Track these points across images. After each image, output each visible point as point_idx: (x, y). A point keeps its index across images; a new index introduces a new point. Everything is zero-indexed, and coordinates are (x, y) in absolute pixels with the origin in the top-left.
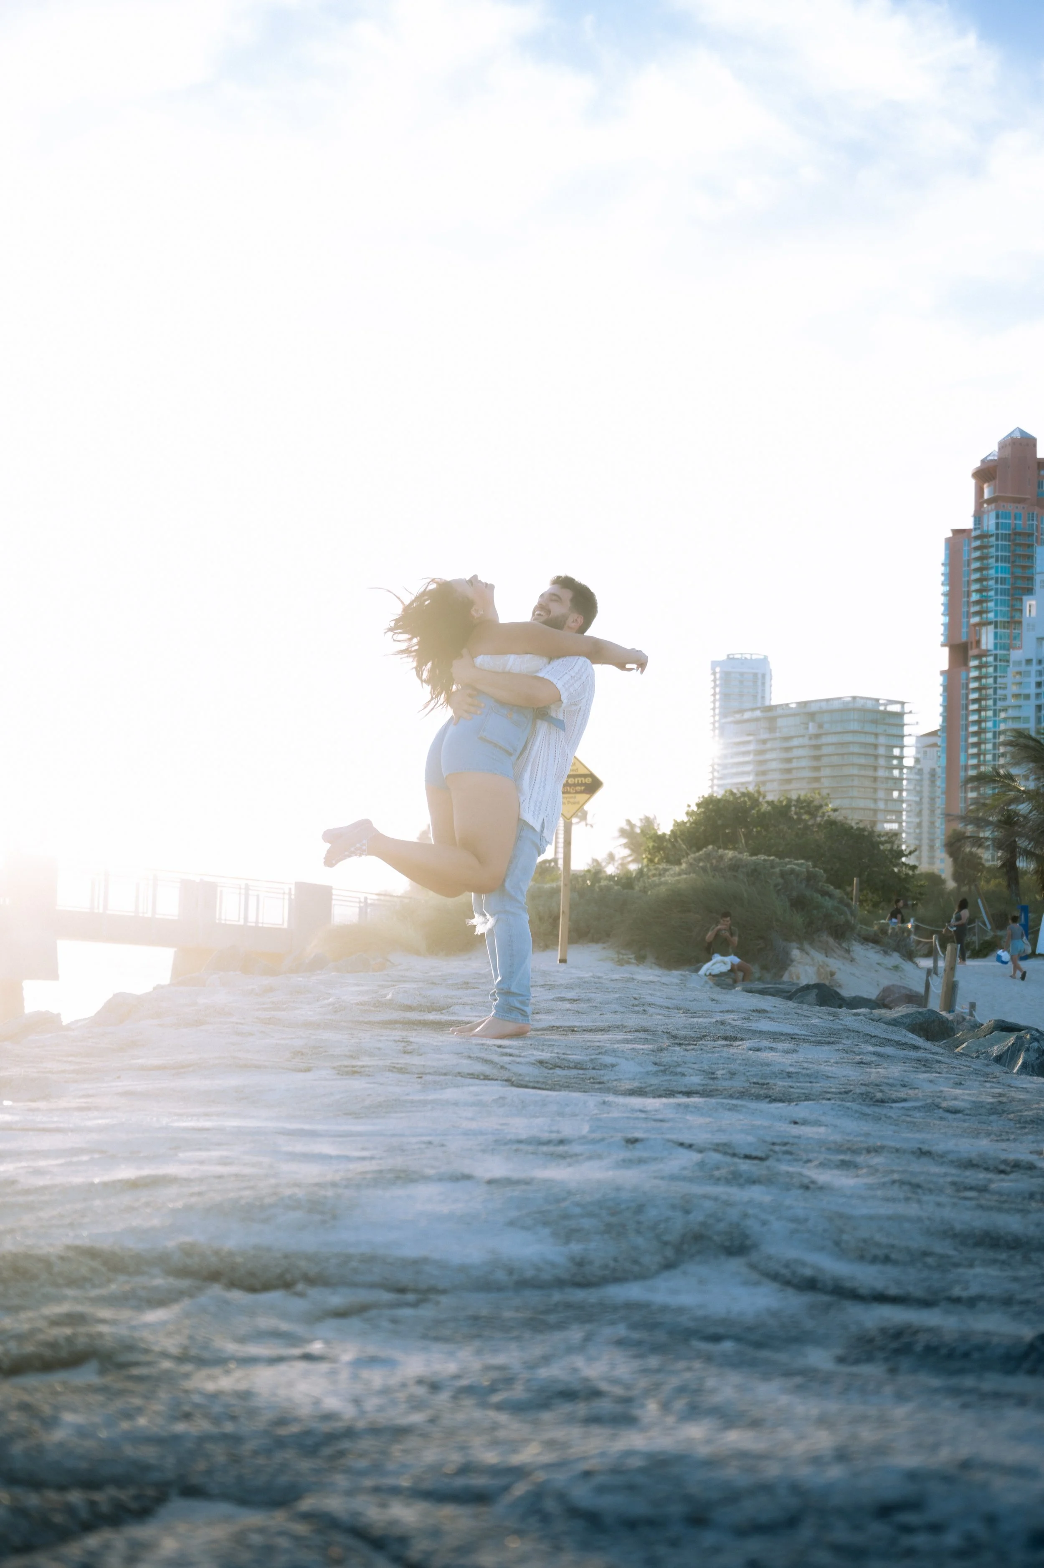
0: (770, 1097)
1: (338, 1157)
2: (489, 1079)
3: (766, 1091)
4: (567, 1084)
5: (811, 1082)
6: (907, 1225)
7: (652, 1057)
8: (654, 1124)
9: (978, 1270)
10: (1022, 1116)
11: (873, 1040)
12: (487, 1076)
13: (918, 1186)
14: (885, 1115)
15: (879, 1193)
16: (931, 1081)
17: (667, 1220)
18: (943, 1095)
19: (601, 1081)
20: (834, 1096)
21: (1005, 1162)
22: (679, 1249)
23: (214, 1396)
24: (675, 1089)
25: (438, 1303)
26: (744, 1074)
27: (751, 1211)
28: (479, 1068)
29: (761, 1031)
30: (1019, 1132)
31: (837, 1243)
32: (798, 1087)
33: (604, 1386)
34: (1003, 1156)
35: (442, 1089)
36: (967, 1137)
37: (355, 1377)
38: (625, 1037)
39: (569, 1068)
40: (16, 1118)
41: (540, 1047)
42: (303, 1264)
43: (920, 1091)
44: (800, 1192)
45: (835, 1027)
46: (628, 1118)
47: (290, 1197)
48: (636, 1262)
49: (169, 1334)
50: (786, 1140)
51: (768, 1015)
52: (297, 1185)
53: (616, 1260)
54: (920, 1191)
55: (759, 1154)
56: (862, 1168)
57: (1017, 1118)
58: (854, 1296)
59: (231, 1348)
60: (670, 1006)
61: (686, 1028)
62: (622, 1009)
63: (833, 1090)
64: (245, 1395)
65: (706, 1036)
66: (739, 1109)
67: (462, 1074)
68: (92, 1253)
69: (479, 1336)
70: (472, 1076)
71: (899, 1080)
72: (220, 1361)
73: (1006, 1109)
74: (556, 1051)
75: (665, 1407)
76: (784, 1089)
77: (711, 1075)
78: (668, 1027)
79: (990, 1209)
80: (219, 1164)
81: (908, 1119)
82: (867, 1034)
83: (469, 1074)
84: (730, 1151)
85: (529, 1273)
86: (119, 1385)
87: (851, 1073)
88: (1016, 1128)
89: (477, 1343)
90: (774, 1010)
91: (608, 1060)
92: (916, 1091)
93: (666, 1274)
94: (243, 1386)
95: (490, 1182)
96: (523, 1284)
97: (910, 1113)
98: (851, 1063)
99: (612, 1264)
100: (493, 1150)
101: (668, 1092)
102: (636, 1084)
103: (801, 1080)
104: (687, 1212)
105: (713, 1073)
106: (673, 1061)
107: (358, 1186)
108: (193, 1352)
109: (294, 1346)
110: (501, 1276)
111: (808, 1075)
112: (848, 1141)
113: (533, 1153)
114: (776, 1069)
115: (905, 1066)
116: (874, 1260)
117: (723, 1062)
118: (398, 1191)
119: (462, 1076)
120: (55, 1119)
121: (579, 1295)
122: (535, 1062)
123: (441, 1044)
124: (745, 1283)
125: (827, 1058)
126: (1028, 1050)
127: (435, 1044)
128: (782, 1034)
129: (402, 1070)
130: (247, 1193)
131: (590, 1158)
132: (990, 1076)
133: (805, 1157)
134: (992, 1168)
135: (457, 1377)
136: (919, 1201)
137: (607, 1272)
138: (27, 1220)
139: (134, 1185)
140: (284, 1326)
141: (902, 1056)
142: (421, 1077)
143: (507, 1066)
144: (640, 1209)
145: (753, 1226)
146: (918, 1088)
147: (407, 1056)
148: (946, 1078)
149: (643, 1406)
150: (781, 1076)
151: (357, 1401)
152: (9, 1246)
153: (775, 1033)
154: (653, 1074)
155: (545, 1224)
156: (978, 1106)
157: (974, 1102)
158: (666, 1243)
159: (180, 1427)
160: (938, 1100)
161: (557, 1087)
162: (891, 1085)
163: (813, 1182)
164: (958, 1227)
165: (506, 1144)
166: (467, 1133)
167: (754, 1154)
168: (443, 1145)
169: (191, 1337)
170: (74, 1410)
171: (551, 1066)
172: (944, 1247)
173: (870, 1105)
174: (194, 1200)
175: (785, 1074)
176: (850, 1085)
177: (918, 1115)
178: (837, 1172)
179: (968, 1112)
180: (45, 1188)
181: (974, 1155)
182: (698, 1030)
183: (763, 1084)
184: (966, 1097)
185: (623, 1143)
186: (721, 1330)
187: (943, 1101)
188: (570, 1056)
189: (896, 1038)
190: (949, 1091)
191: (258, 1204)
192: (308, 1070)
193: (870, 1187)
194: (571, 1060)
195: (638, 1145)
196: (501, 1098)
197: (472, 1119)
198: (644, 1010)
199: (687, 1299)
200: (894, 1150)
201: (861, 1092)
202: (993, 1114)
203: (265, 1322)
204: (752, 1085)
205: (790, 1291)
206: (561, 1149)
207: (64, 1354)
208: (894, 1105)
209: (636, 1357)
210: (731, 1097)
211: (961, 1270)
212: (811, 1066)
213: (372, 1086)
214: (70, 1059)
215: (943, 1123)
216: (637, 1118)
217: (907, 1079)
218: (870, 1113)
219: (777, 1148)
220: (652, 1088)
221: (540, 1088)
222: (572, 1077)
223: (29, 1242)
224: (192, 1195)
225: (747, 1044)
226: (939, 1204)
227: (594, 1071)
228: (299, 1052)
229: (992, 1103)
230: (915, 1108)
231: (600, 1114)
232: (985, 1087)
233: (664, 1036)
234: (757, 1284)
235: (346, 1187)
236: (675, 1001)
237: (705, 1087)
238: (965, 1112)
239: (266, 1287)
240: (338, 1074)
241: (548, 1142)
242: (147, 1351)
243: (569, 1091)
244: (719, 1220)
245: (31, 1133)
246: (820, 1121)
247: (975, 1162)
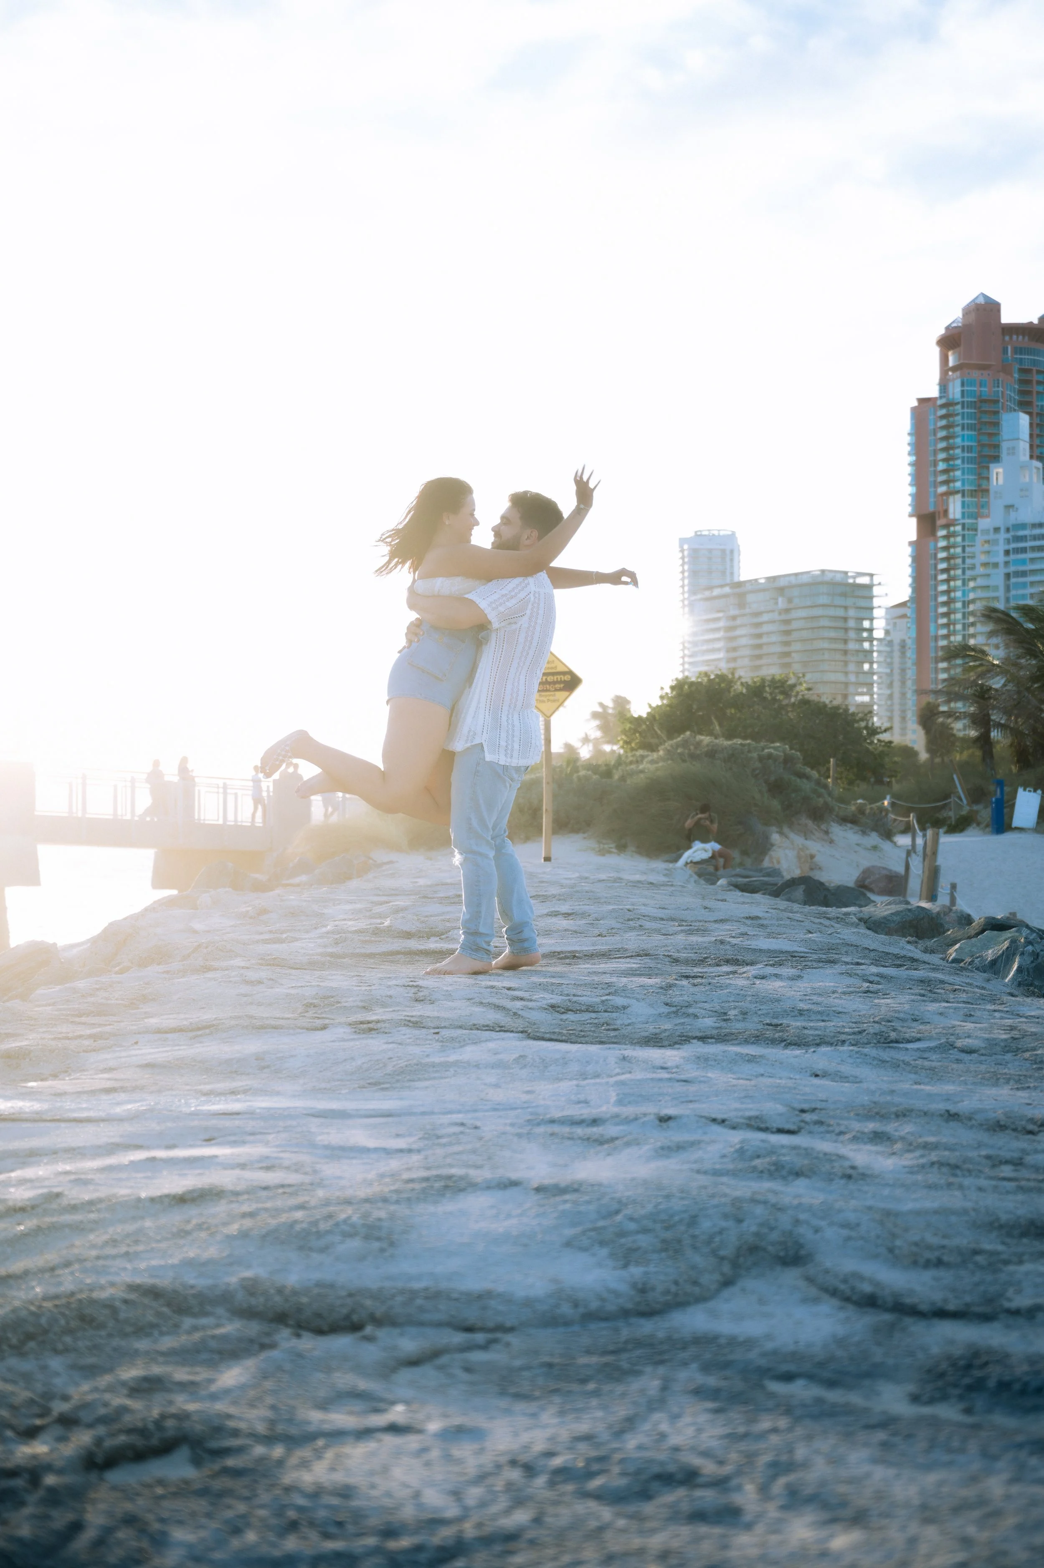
0: (785, 1041)
1: (376, 1150)
2: (505, 1031)
3: (781, 1034)
4: (583, 1033)
5: (823, 1021)
6: (953, 1219)
7: (662, 997)
8: (679, 1088)
9: (1028, 1267)
10: (1037, 1055)
11: (872, 954)
12: (502, 1027)
13: (957, 1167)
14: (903, 1061)
15: (919, 1177)
16: (941, 1014)
17: (720, 1232)
18: (957, 1032)
19: (616, 1027)
20: (849, 1037)
21: (1032, 1120)
22: (735, 1264)
23: (317, 1493)
24: (690, 1034)
25: (508, 1345)
26: (756, 1013)
27: (802, 1217)
28: (492, 1017)
29: (760, 950)
30: (1037, 1075)
31: (891, 1250)
32: (812, 1028)
33: (696, 1461)
34: (1030, 1113)
35: (461, 1047)
36: (987, 1085)
37: (448, 1458)
38: (629, 965)
39: (581, 1011)
40: (45, 1106)
41: (550, 988)
42: (368, 1303)
43: (933, 1027)
44: (843, 1182)
45: (834, 942)
46: (652, 1079)
47: (345, 1221)
48: (695, 1283)
49: (252, 1405)
50: (813, 1106)
51: (761, 922)
52: (348, 1202)
53: (676, 1283)
54: (958, 1172)
55: (792, 1127)
56: (896, 1142)
57: (1033, 1058)
58: (914, 1312)
59: (315, 1417)
60: (664, 917)
61: (686, 949)
62: (619, 926)
63: (847, 1030)
64: (346, 1492)
65: (706, 958)
66: (758, 1060)
67: (477, 1026)
68: (154, 1293)
69: (556, 1391)
70: (487, 1028)
71: (909, 1014)
72: (309, 1438)
73: (1020, 1046)
74: (566, 992)
75: (764, 1490)
76: (798, 1031)
77: (723, 1015)
78: (669, 948)
79: (1030, 1190)
80: (261, 1168)
81: (927, 1063)
82: (866, 948)
83: (484, 1026)
84: (763, 1126)
85: (594, 1305)
86: (218, 1484)
87: (861, 1006)
88: (1033, 1069)
89: (557, 1399)
90: (767, 915)
91: (619, 1001)
92: (928, 1027)
93: (726, 1293)
94: (339, 1478)
95: (538, 1190)
96: (590, 1317)
97: (926, 1055)
98: (859, 992)
99: (673, 1288)
100: (528, 1134)
101: (683, 1038)
102: (651, 1029)
103: (813, 1018)
104: (740, 1221)
105: (725, 1014)
106: (684, 1001)
107: (409, 1199)
108: (280, 1428)
109: (377, 1411)
110: (566, 1309)
111: (819, 1012)
112: (875, 1103)
113: (569, 1138)
114: (787, 1005)
115: (913, 994)
116: (927, 1265)
117: (733, 999)
118: (449, 1206)
119: (478, 1029)
120: (84, 1106)
121: (646, 1327)
122: (547, 1007)
123: (449, 988)
124: (805, 1300)
125: (834, 987)
126: (1022, 954)
127: (445, 988)
128: (782, 952)
129: (416, 1024)
130: (299, 1215)
131: (628, 1144)
132: (997, 1002)
133: (837, 1130)
134: (1019, 1129)
135: (550, 1454)
136: (961, 1187)
137: (669, 1298)
138: (81, 1245)
139: (182, 1200)
140: (363, 1384)
141: (905, 977)
142: (438, 1033)
143: (520, 1012)
144: (693, 1221)
145: (804, 1232)
146: (929, 1023)
147: (419, 1006)
148: (955, 1009)
149: (739, 1488)
150: (793, 1014)
151: (456, 1494)
152: (67, 1283)
153: (775, 951)
154: (665, 1016)
155: (602, 1243)
156: (992, 1043)
157: (988, 1039)
158: (722, 1258)
159: (291, 1544)
160: (952, 1038)
161: (573, 1038)
162: (902, 1020)
163: (853, 1168)
164: (1004, 1217)
165: (539, 1124)
166: (497, 1108)
167: (787, 1127)
168: (476, 1128)
169: (273, 1407)
170: (181, 1523)
171: (563, 1010)
172: (990, 1243)
173: (886, 1048)
174: (248, 1223)
175: (796, 1013)
176: (864, 1023)
177: (934, 1057)
178: (869, 1147)
179: (983, 1052)
180: (91, 1203)
181: (999, 1114)
182: (698, 951)
183: (777, 1025)
184: (979, 1033)
185: (657, 1122)
186: (791, 1367)
187: (957, 1039)
188: (581, 998)
189: (895, 951)
190: (960, 1026)
191: (314, 1230)
192: (324, 1028)
193: (911, 1170)
194: (583, 1003)
195: (671, 1123)
196: (521, 1056)
197: (497, 1086)
198: (641, 926)
199: (752, 1328)
200: (922, 1114)
201: (876, 1032)
202: (1008, 1052)
203: (345, 1380)
204: (766, 1027)
205: (851, 1310)
206: (595, 1130)
207: (155, 1441)
208: (910, 1046)
209: (717, 1411)
210: (746, 1042)
211: (1011, 1268)
212: (820, 999)
213: (391, 1046)
214: (83, 1019)
215: (961, 1066)
216: (661, 1080)
217: (916, 1013)
218: (888, 1059)
219: (807, 1117)
220: (667, 1034)
221: (556, 1040)
222: (585, 1023)
223: (88, 1281)
224: (244, 1215)
225: (752, 970)
226: (980, 1189)
227: (607, 1014)
228: (311, 1004)
229: (1006, 1040)
230: (930, 1049)
231: (623, 1074)
232: (994, 1018)
233: (666, 960)
234: (816, 1301)
235: (397, 1202)
236: (667, 911)
237: (719, 1030)
238: (980, 1052)
239: (334, 1329)
240: (355, 1032)
241: (580, 1122)
242: (236, 1433)
243: (586, 1043)
244: (772, 1229)
245: (63, 1125)
246: (839, 1071)
247: (1002, 1123)
